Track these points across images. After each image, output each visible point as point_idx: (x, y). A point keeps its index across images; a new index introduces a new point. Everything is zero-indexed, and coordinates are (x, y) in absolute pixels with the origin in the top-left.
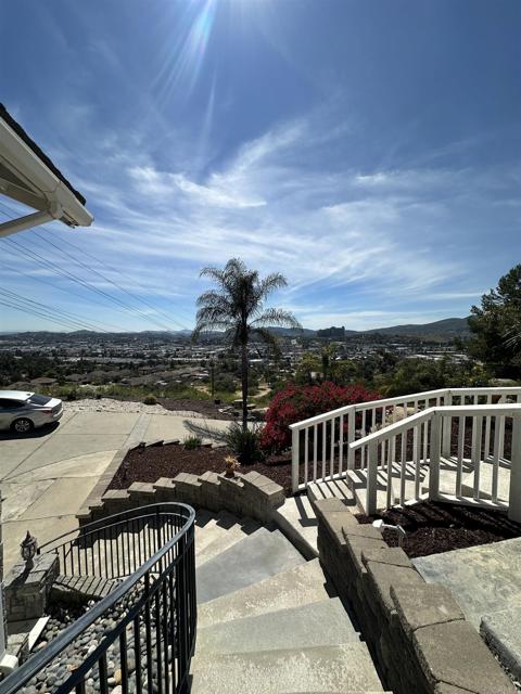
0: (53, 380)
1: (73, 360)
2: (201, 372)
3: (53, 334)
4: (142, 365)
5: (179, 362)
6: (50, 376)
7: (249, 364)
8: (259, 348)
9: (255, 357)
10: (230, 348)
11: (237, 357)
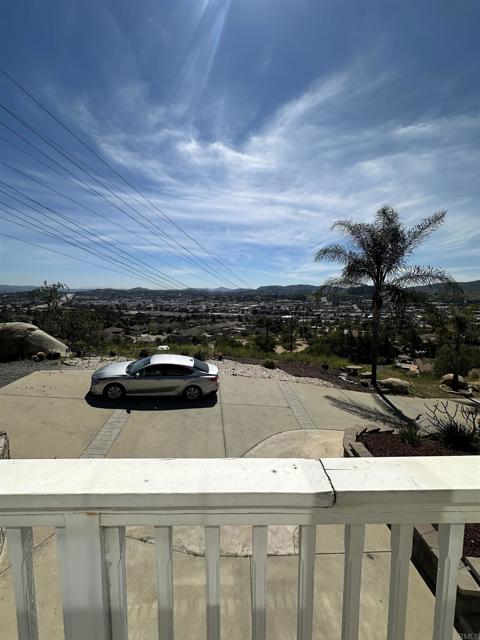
0: (121, 330)
1: (132, 312)
2: (239, 326)
3: (115, 290)
4: (188, 318)
5: (219, 317)
6: (118, 326)
7: (281, 320)
8: (290, 305)
9: (286, 313)
10: (262, 304)
11: (269, 313)
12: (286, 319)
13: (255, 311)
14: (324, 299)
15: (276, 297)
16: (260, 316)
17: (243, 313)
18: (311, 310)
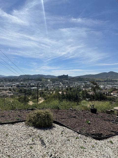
7: (31, 90)
8: (35, 83)
9: (33, 86)
10: (22, 83)
11: (25, 87)
12: (33, 89)
13: (18, 86)
14: (49, 80)
15: (28, 79)
16: (21, 88)
17: (12, 87)
18: (44, 85)
